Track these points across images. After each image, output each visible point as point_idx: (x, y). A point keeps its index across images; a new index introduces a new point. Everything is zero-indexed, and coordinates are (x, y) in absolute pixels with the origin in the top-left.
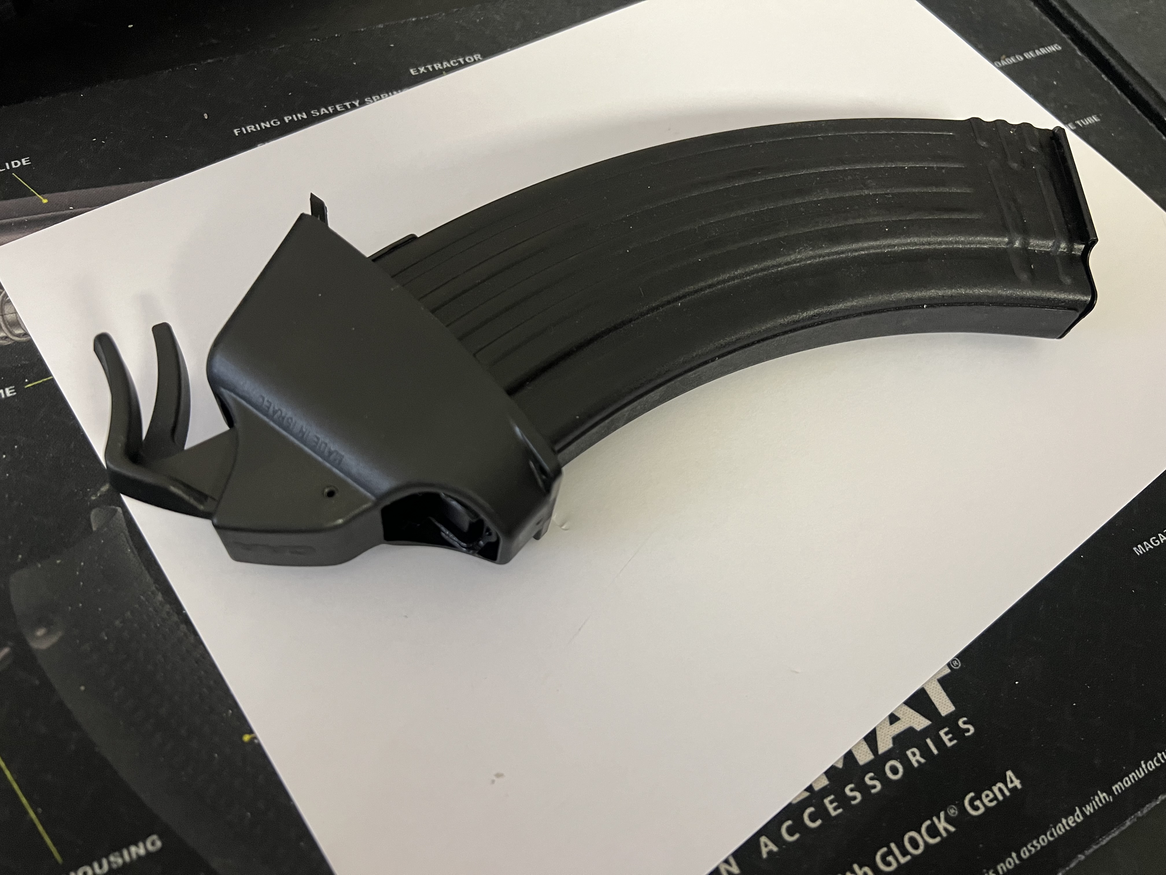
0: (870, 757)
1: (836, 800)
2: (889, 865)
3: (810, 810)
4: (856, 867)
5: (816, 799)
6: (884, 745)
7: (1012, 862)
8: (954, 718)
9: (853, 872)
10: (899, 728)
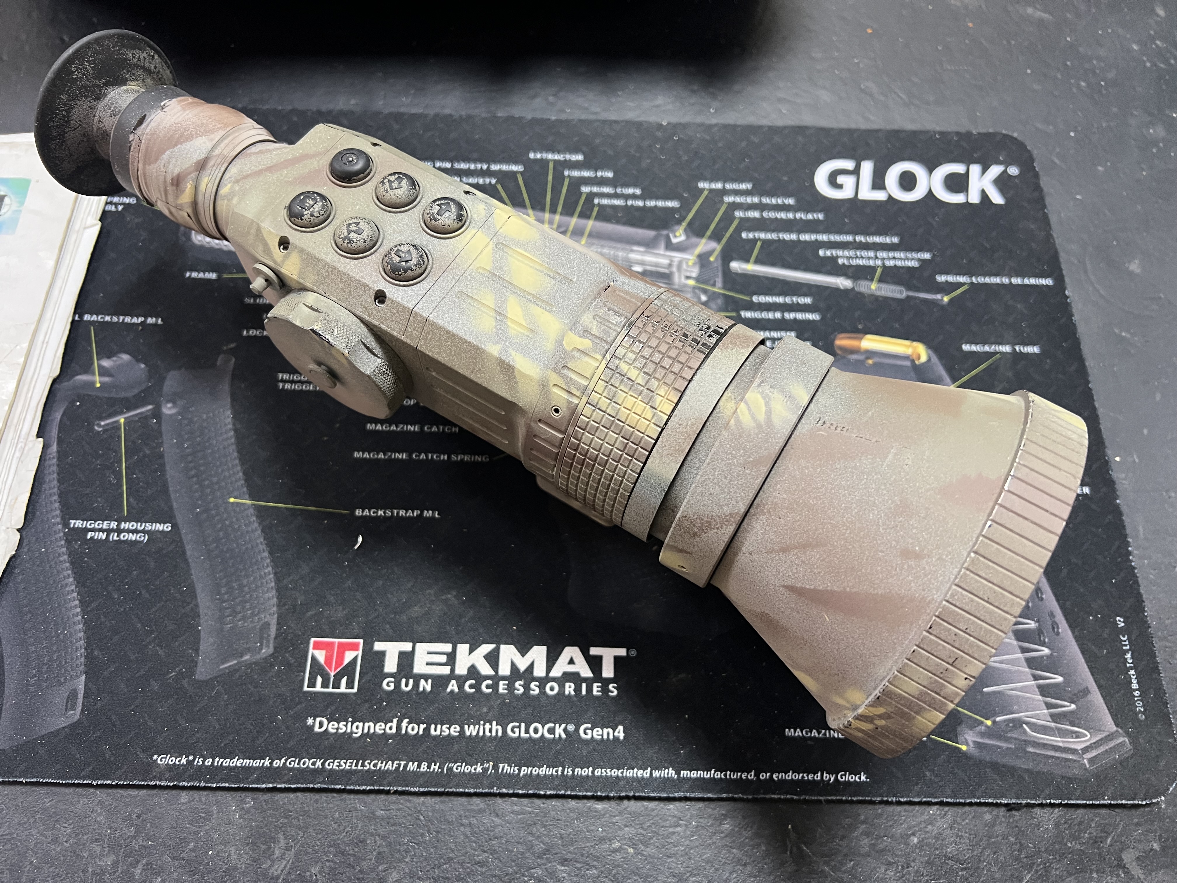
0: (543, 674)
1: (507, 685)
2: (514, 733)
3: (490, 682)
4: (494, 723)
5: (496, 678)
6: (556, 672)
7: (587, 772)
8: (609, 681)
9: (491, 725)
10: (571, 669)
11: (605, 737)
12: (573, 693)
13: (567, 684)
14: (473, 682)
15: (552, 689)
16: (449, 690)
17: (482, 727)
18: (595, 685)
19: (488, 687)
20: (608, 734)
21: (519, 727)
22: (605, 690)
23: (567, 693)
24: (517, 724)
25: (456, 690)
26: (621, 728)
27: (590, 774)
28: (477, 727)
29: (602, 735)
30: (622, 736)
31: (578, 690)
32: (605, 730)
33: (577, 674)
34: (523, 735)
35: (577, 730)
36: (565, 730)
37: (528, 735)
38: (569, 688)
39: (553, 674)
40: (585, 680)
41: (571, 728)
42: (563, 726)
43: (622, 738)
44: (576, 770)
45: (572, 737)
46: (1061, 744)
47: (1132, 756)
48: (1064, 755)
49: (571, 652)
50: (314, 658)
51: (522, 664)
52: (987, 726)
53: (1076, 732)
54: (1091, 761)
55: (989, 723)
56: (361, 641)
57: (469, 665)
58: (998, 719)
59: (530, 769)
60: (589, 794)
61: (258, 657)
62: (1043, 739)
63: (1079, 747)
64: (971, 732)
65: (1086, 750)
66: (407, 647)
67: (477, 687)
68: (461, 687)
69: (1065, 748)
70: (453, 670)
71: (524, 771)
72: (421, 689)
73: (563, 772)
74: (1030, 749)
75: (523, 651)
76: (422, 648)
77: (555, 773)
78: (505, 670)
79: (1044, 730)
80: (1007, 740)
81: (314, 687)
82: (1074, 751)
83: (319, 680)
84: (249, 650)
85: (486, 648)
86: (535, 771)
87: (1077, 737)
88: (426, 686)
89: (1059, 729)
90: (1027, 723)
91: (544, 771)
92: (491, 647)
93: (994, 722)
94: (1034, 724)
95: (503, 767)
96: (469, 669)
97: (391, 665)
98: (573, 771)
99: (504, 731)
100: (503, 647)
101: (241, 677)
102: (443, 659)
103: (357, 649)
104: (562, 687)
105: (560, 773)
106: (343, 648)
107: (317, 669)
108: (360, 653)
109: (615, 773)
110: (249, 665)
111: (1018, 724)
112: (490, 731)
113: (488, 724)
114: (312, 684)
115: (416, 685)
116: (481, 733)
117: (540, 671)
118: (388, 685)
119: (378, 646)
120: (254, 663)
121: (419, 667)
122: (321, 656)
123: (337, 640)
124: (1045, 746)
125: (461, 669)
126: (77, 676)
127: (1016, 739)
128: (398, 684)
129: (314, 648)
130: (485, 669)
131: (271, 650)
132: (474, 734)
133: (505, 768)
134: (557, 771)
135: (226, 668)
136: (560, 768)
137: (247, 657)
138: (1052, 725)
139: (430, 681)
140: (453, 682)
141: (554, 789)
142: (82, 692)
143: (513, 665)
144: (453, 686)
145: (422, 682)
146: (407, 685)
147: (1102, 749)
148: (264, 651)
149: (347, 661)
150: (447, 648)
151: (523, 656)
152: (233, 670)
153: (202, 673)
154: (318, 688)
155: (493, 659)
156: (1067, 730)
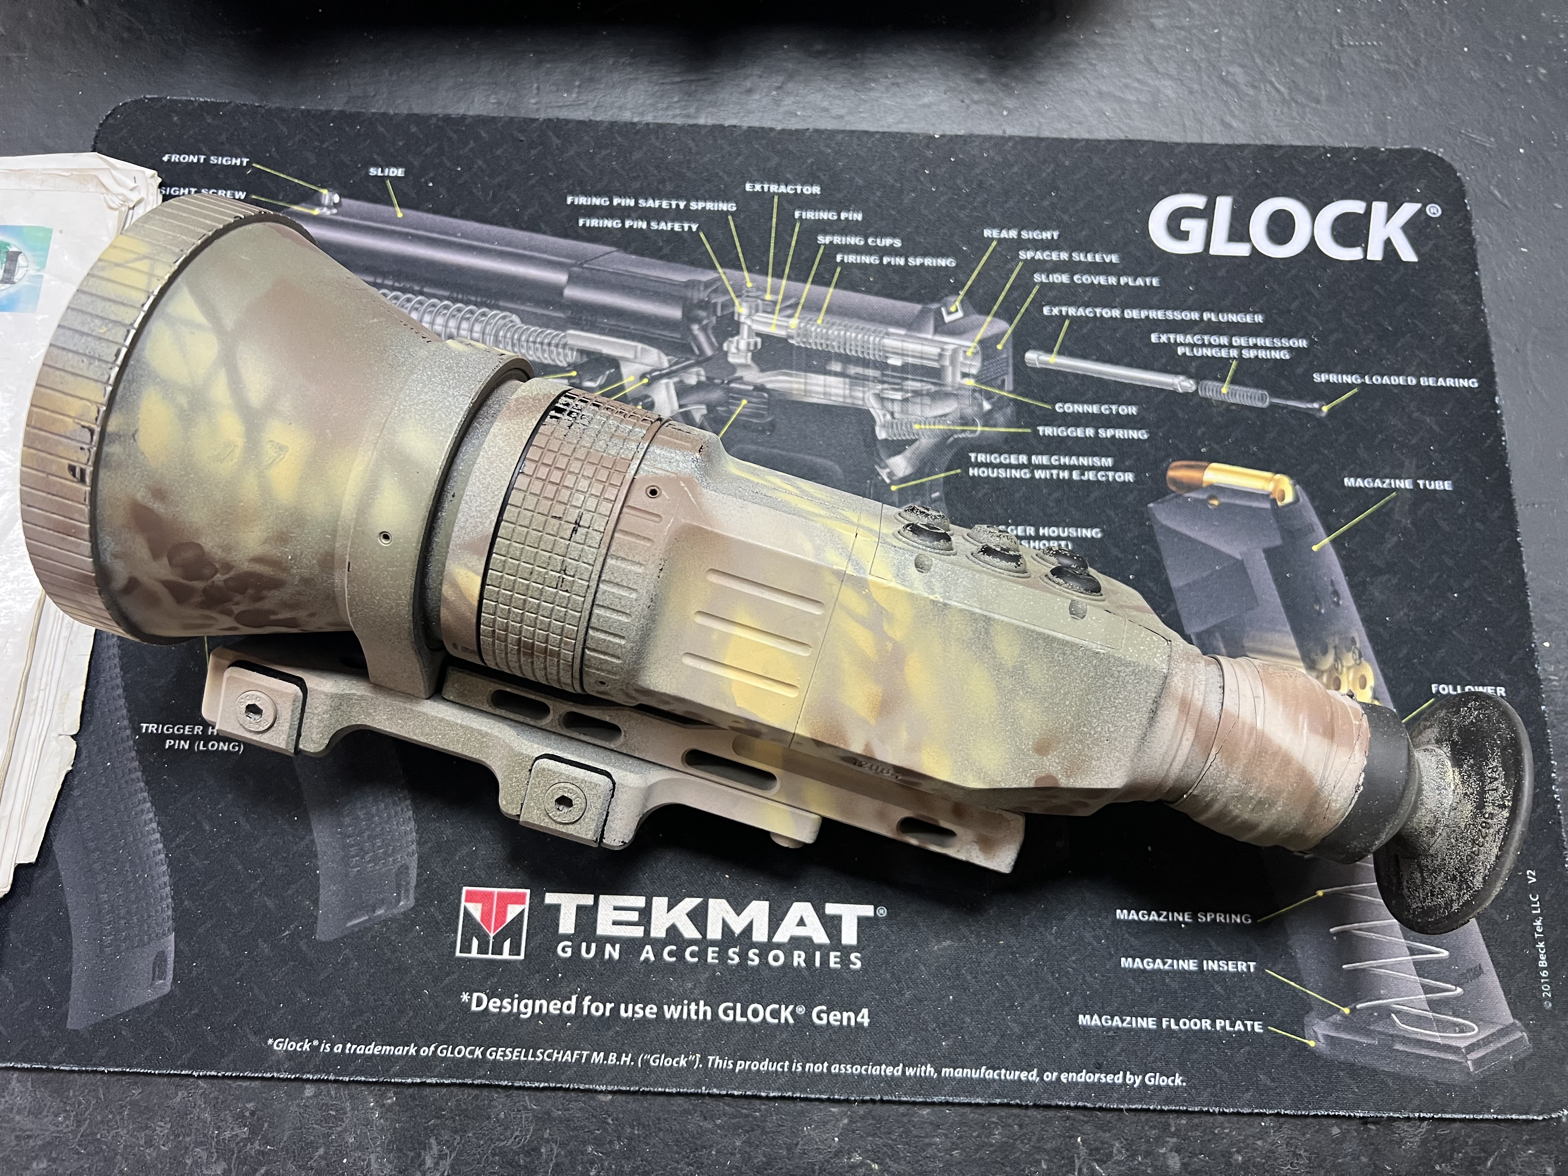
0: (765, 939)
1: (718, 953)
2: (727, 1016)
3: (695, 948)
4: (702, 1003)
5: (704, 943)
6: (782, 936)
7: (820, 1068)
8: (850, 949)
9: (697, 1004)
10: (801, 932)
11: (845, 1023)
12: (803, 964)
13: (796, 953)
14: (674, 948)
15: (776, 958)
16: (642, 958)
17: (685, 1008)
18: (832, 954)
19: (692, 955)
20: (849, 1019)
21: (734, 1009)
22: (845, 960)
23: (795, 964)
24: (731, 1004)
25: (652, 958)
26: (865, 1011)
27: (825, 1070)
28: (679, 1007)
29: (841, 1021)
30: (866, 1022)
31: (810, 960)
32: (845, 1014)
33: (810, 939)
34: (739, 1019)
35: (809, 1014)
36: (793, 1013)
37: (745, 1020)
38: (799, 958)
39: (777, 939)
40: (820, 947)
41: (801, 1010)
42: (791, 1007)
43: (866, 1024)
44: (808, 1065)
45: (803, 1023)
46: (1439, 1040)
47: (1529, 1057)
48: (1442, 1055)
49: (801, 909)
50: (467, 913)
51: (738, 925)
52: (1343, 1015)
53: (1459, 1025)
54: (1478, 1063)
55: (1347, 1011)
56: (528, 891)
57: (668, 925)
58: (1358, 1006)
59: (748, 1063)
60: (824, 1097)
61: (395, 911)
62: (1417, 1033)
63: (1463, 1044)
64: (1323, 1023)
65: (1471, 1048)
66: (588, 900)
67: (679, 954)
68: (658, 954)
69: (1445, 1045)
70: (647, 932)
71: (741, 1065)
72: (607, 956)
73: (790, 1067)
74: (1398, 1047)
75: (739, 909)
76: (607, 902)
77: (780, 1069)
78: (714, 932)
79: (1419, 1021)
80: (1369, 1033)
81: (470, 952)
82: (1456, 1050)
83: (475, 943)
84: (382, 902)
85: (690, 903)
86: (755, 1066)
87: (1462, 1031)
88: (613, 952)
89: (1438, 1021)
90: (1398, 1013)
91: (765, 1066)
92: (696, 901)
93: (1353, 1010)
94: (1407, 1014)
95: (714, 1061)
96: (668, 930)
97: (567, 924)
98: (803, 1067)
99: (715, 1014)
100: (712, 902)
101: (374, 938)
102: (634, 916)
103: (524, 903)
104: (789, 956)
105: (786, 1069)
106: (505, 901)
107: (472, 928)
108: (526, 906)
109: (858, 1070)
110: (384, 922)
111: (1386, 1012)
112: (697, 1013)
113: (693, 1004)
114: (466, 948)
115: (600, 951)
116: (685, 1016)
117: (760, 935)
118: (564, 950)
119: (551, 898)
120: (391, 919)
121: (604, 928)
122: (476, 910)
123: (496, 890)
124: (1419, 1043)
125: (658, 931)
126: (164, 934)
127: (1380, 1033)
128: (576, 950)
129: (466, 901)
130: (689, 931)
131: (411, 903)
132: (676, 1016)
133: (716, 1061)
134: (783, 1067)
135: (353, 926)
136: (787, 1063)
137: (380, 912)
138: (1430, 1014)
139: (618, 946)
140: (648, 948)
141: (779, 1090)
142: (173, 955)
143: (725, 925)
144: (648, 953)
145: (608, 947)
146: (588, 951)
147: (1492, 1047)
148: (402, 903)
149: (510, 917)
150: (639, 901)
151: (738, 915)
152: (364, 929)
153: (324, 932)
154: (474, 954)
155: (699, 917)
156: (1448, 1021)
